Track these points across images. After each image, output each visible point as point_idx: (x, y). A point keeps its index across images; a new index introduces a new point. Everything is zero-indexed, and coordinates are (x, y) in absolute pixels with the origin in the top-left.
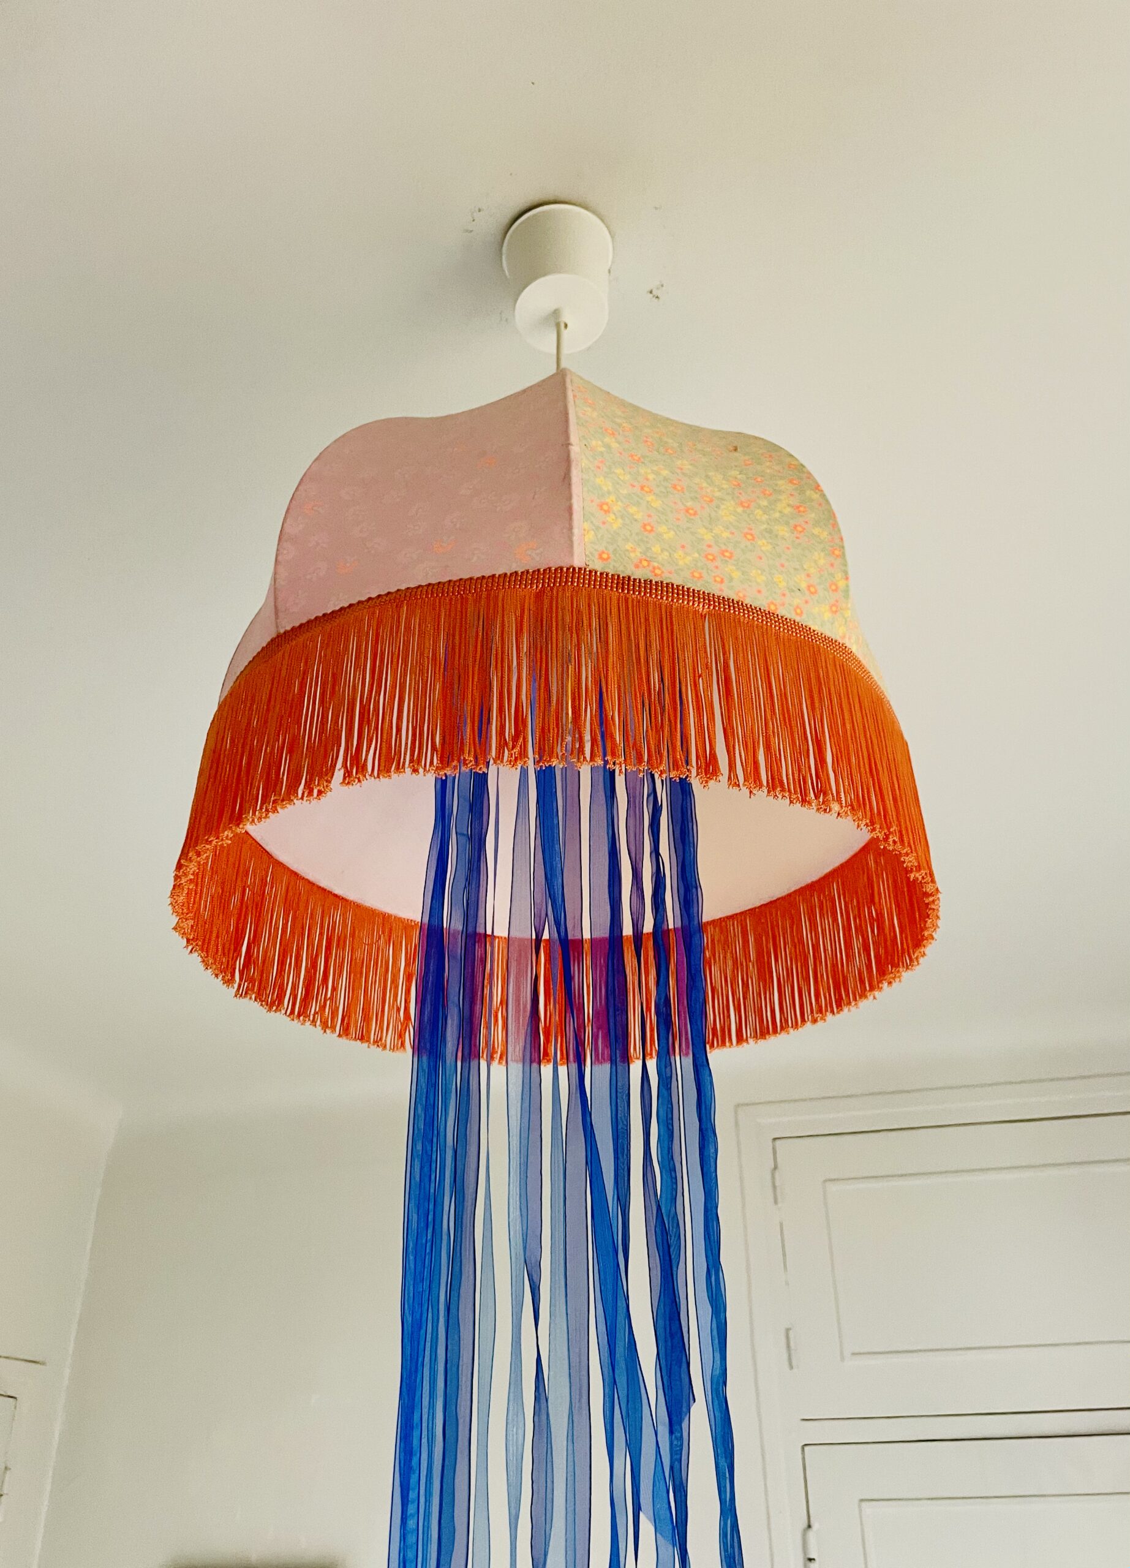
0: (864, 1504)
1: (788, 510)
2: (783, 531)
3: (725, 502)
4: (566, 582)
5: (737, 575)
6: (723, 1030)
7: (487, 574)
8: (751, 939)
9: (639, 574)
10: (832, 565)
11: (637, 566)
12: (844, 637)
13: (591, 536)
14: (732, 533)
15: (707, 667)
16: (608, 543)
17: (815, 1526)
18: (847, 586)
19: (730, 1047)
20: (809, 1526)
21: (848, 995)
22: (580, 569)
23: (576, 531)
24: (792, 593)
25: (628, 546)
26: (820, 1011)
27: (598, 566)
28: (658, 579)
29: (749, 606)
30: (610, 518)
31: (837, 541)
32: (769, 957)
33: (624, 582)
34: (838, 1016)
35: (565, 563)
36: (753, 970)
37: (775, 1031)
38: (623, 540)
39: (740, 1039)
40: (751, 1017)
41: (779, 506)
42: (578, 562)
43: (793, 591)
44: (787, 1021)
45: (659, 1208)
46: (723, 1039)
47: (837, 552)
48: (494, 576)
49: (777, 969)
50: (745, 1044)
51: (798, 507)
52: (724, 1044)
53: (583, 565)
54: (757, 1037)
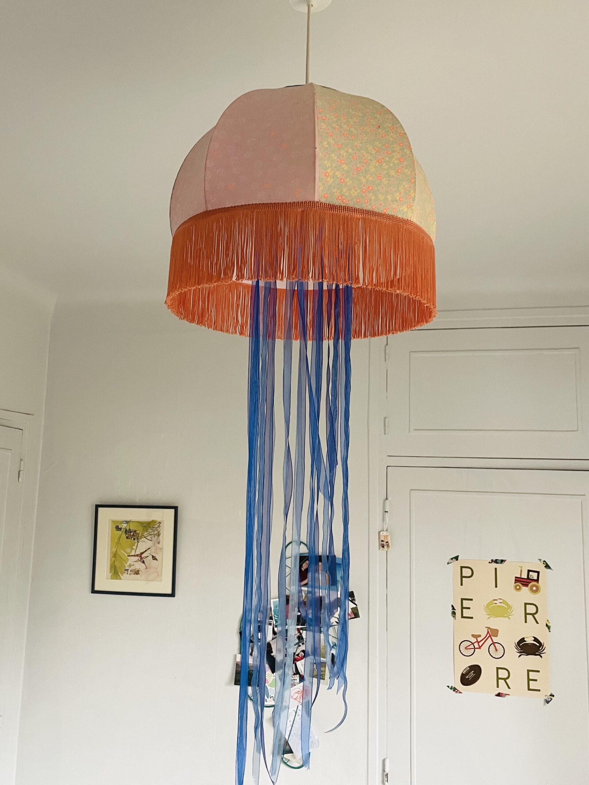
0: (412, 492)
1: (396, 161)
2: (393, 173)
3: (372, 162)
4: (312, 208)
5: (373, 198)
6: (359, 332)
7: (284, 202)
8: (373, 297)
9: (337, 203)
10: (410, 187)
11: (337, 199)
12: (411, 217)
13: (321, 188)
14: (373, 178)
15: (359, 240)
16: (327, 190)
17: (389, 499)
18: (415, 196)
19: (361, 339)
20: (387, 499)
21: (406, 325)
22: (317, 202)
23: (316, 187)
24: (393, 203)
25: (335, 191)
26: (396, 331)
27: (323, 200)
28: (345, 205)
29: (376, 212)
30: (329, 179)
31: (413, 174)
32: (379, 305)
33: (332, 207)
34: (402, 333)
35: (311, 199)
36: (372, 310)
37: (378, 335)
38: (333, 188)
39: (365, 336)
40: (370, 328)
41: (394, 159)
42: (316, 199)
43: (394, 201)
44: (383, 332)
45: (330, 409)
46: (358, 335)
47: (413, 181)
48: (286, 203)
49: (382, 311)
50: (367, 338)
51: (400, 159)
52: (359, 337)
53: (318, 201)
54: (371, 336)
